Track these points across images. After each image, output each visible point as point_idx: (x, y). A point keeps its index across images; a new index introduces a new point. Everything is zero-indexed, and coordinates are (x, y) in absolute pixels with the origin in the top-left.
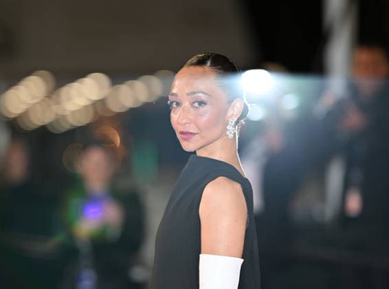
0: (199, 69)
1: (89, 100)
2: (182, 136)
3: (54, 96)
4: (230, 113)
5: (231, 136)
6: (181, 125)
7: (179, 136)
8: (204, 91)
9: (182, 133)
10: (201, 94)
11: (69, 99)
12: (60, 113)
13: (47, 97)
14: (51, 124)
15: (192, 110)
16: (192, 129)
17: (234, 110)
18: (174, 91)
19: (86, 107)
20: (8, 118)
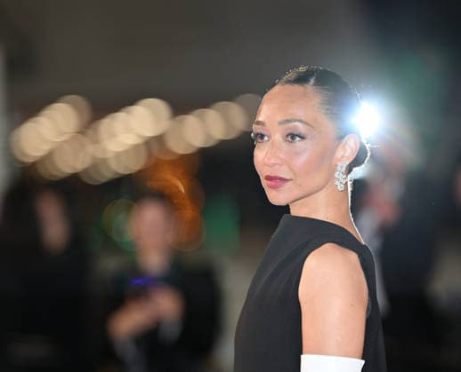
0: (297, 88)
1: (140, 136)
2: (269, 182)
3: (90, 132)
4: (339, 153)
5: (341, 187)
6: (268, 165)
7: (264, 183)
8: (303, 119)
9: (269, 178)
10: (297, 123)
11: (113, 135)
12: (99, 155)
13: (79, 133)
14: (86, 171)
15: (285, 146)
16: (283, 173)
17: (345, 149)
18: (260, 118)
19: (136, 147)
20: (23, 163)
